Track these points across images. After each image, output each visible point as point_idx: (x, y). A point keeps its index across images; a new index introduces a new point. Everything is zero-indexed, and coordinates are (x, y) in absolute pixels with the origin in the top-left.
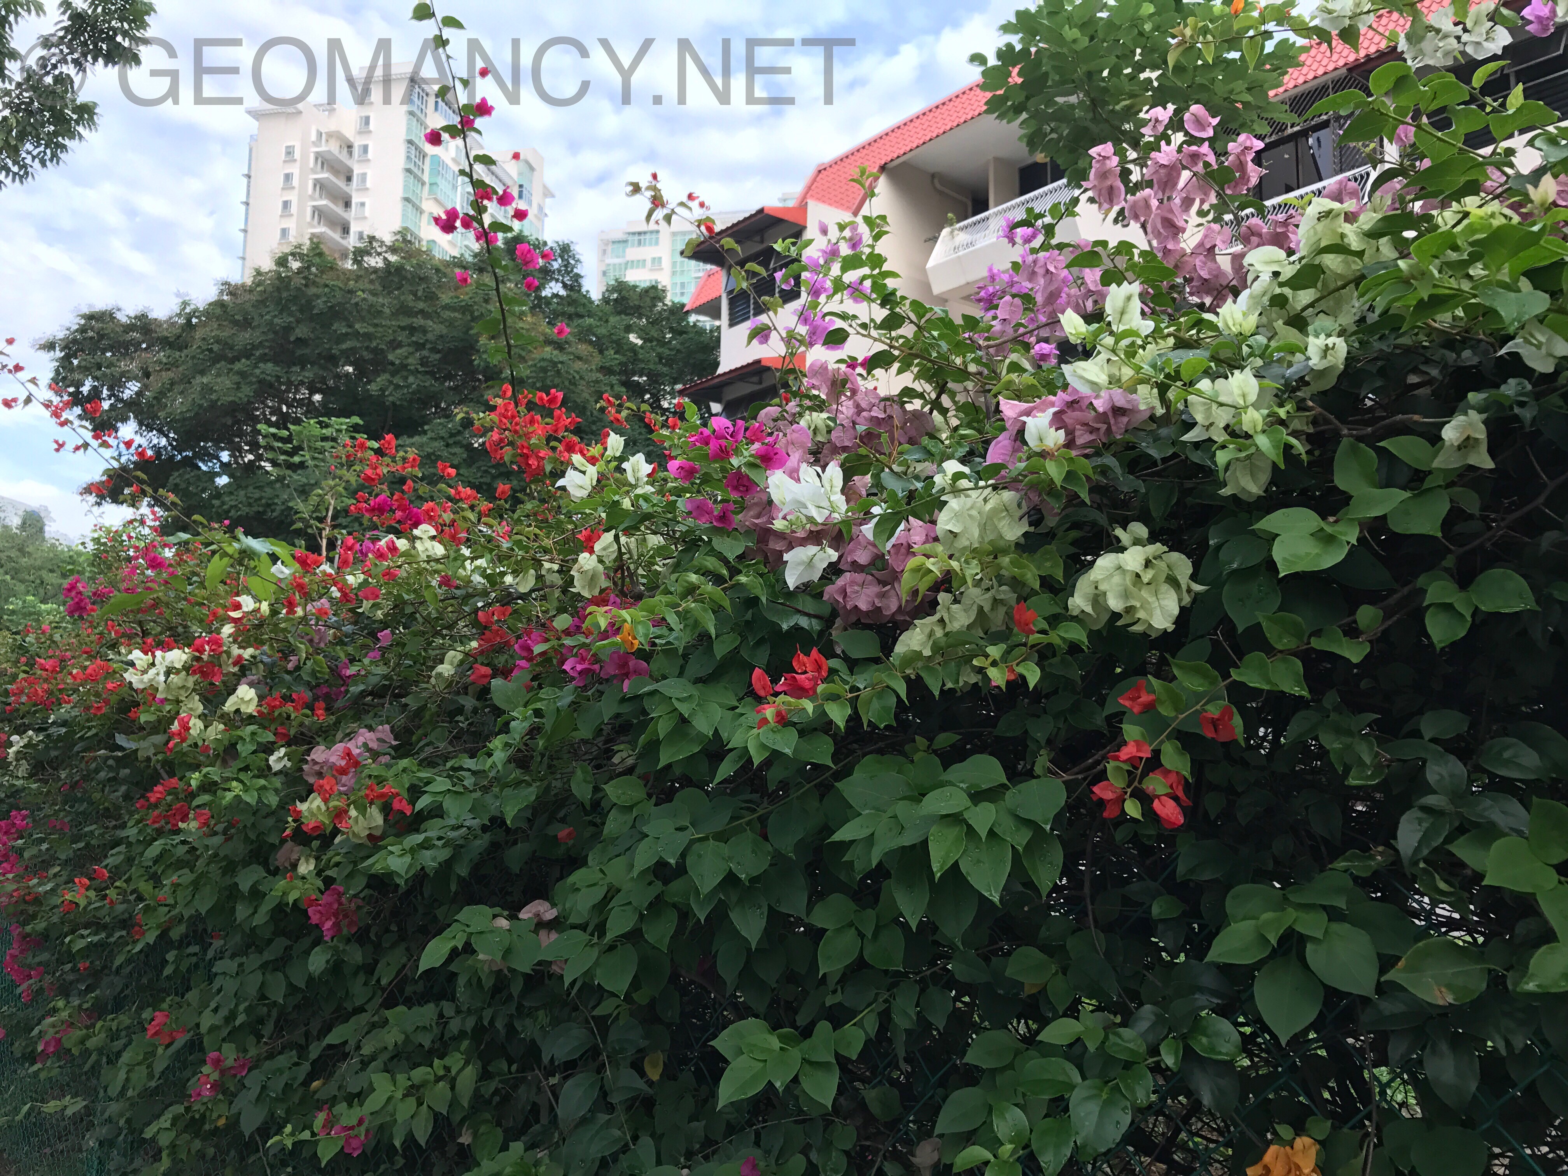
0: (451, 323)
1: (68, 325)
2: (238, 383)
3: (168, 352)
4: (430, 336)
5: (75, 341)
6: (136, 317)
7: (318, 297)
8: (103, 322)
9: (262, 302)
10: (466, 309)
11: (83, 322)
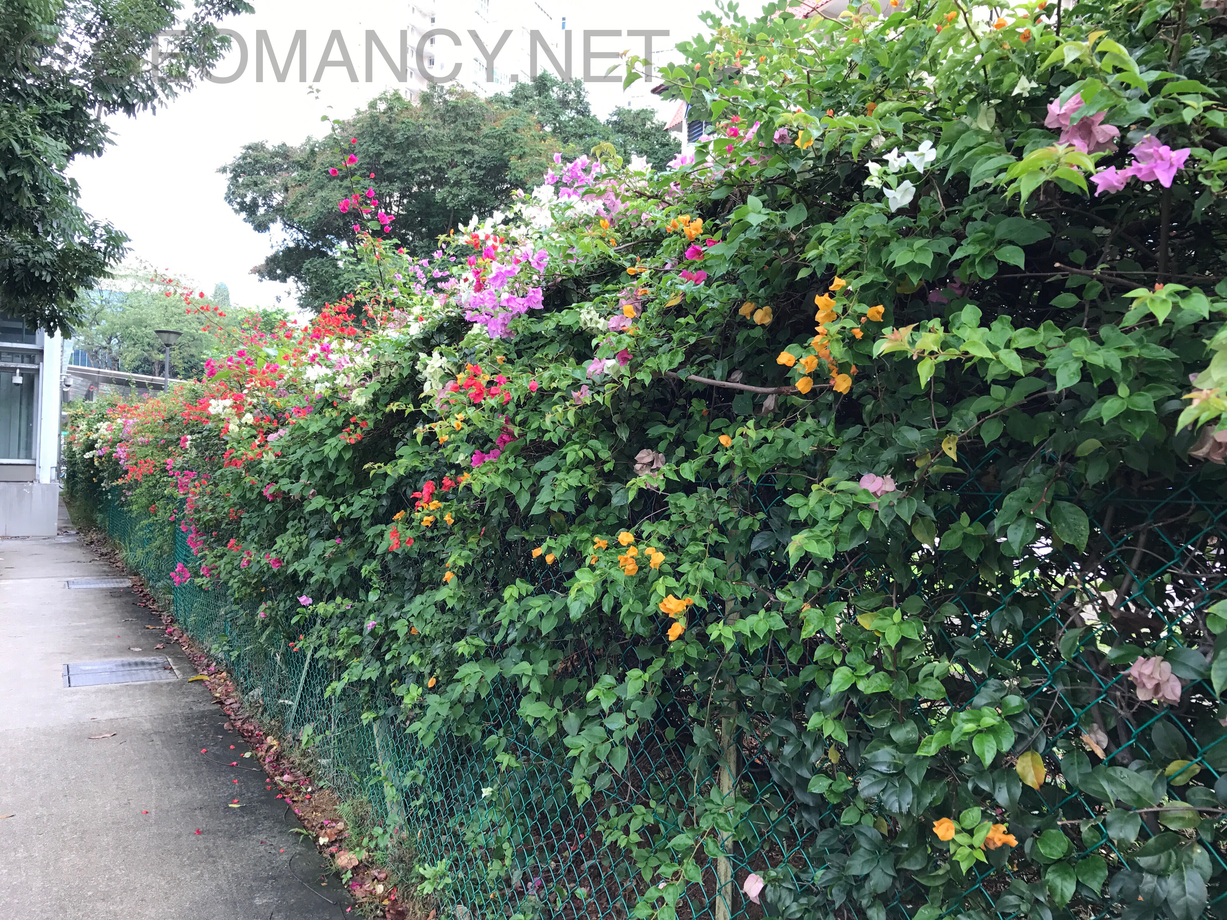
0: (491, 148)
3: (301, 171)
4: (477, 158)
5: (239, 166)
6: (279, 147)
7: (398, 131)
8: (257, 150)
9: (361, 135)
10: (501, 137)
11: (244, 151)
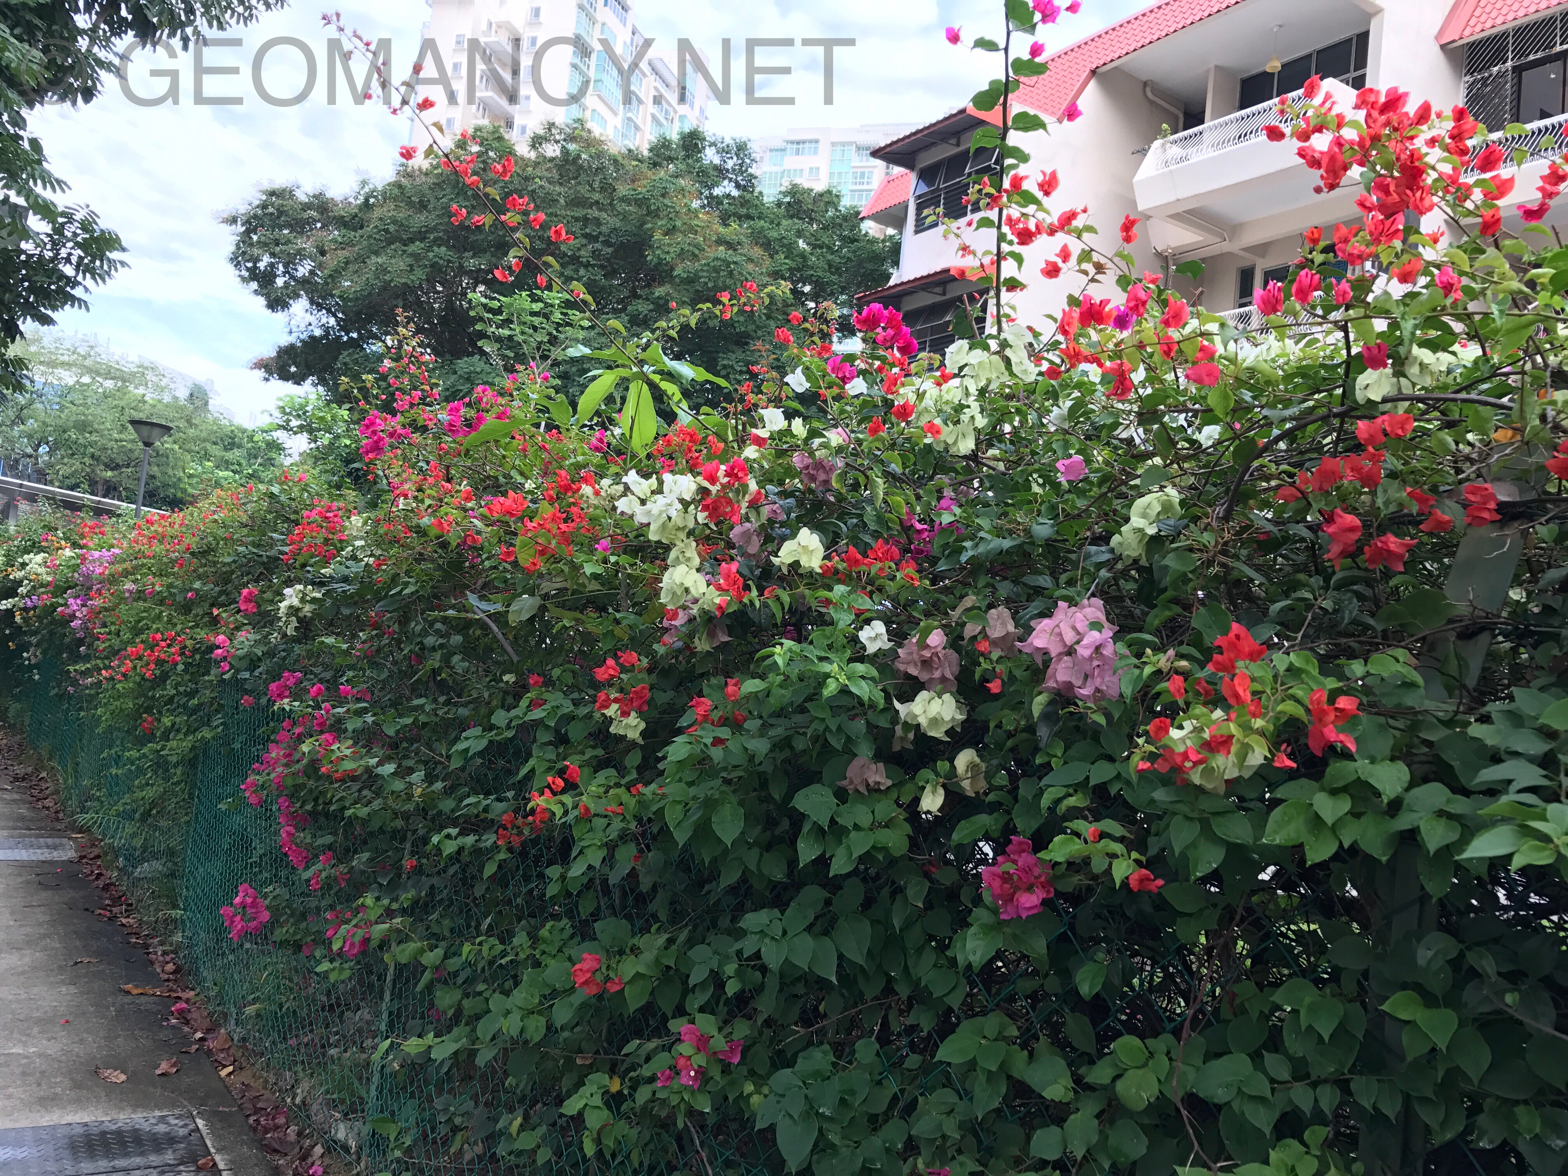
1: (250, 199)
2: (411, 266)
3: (343, 231)
5: (255, 216)
6: (314, 196)
8: (283, 198)
9: (438, 185)
10: (640, 202)
11: (264, 197)
